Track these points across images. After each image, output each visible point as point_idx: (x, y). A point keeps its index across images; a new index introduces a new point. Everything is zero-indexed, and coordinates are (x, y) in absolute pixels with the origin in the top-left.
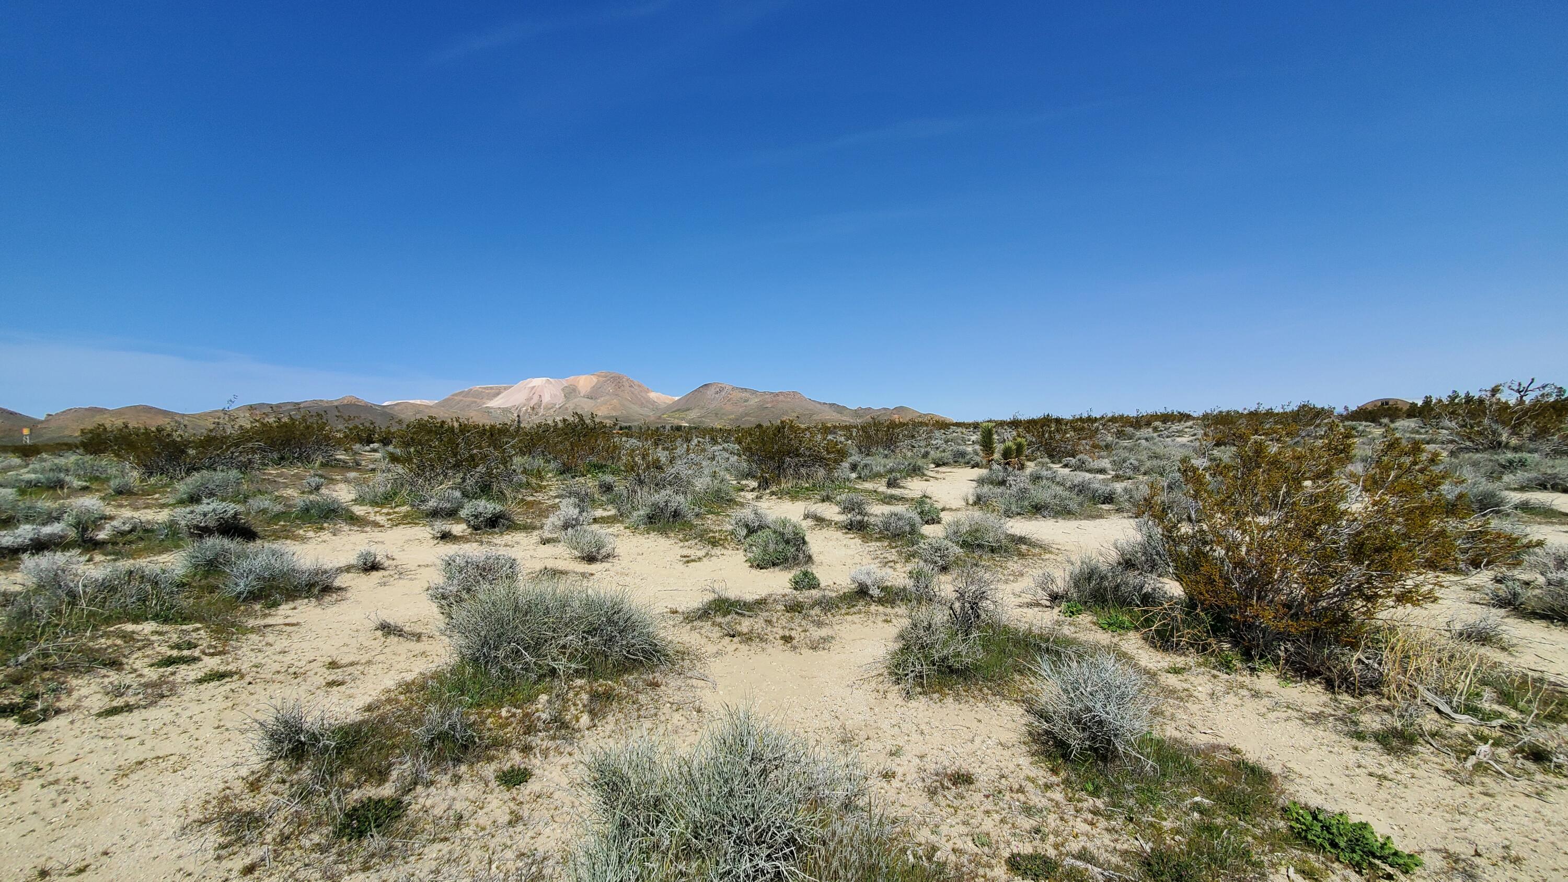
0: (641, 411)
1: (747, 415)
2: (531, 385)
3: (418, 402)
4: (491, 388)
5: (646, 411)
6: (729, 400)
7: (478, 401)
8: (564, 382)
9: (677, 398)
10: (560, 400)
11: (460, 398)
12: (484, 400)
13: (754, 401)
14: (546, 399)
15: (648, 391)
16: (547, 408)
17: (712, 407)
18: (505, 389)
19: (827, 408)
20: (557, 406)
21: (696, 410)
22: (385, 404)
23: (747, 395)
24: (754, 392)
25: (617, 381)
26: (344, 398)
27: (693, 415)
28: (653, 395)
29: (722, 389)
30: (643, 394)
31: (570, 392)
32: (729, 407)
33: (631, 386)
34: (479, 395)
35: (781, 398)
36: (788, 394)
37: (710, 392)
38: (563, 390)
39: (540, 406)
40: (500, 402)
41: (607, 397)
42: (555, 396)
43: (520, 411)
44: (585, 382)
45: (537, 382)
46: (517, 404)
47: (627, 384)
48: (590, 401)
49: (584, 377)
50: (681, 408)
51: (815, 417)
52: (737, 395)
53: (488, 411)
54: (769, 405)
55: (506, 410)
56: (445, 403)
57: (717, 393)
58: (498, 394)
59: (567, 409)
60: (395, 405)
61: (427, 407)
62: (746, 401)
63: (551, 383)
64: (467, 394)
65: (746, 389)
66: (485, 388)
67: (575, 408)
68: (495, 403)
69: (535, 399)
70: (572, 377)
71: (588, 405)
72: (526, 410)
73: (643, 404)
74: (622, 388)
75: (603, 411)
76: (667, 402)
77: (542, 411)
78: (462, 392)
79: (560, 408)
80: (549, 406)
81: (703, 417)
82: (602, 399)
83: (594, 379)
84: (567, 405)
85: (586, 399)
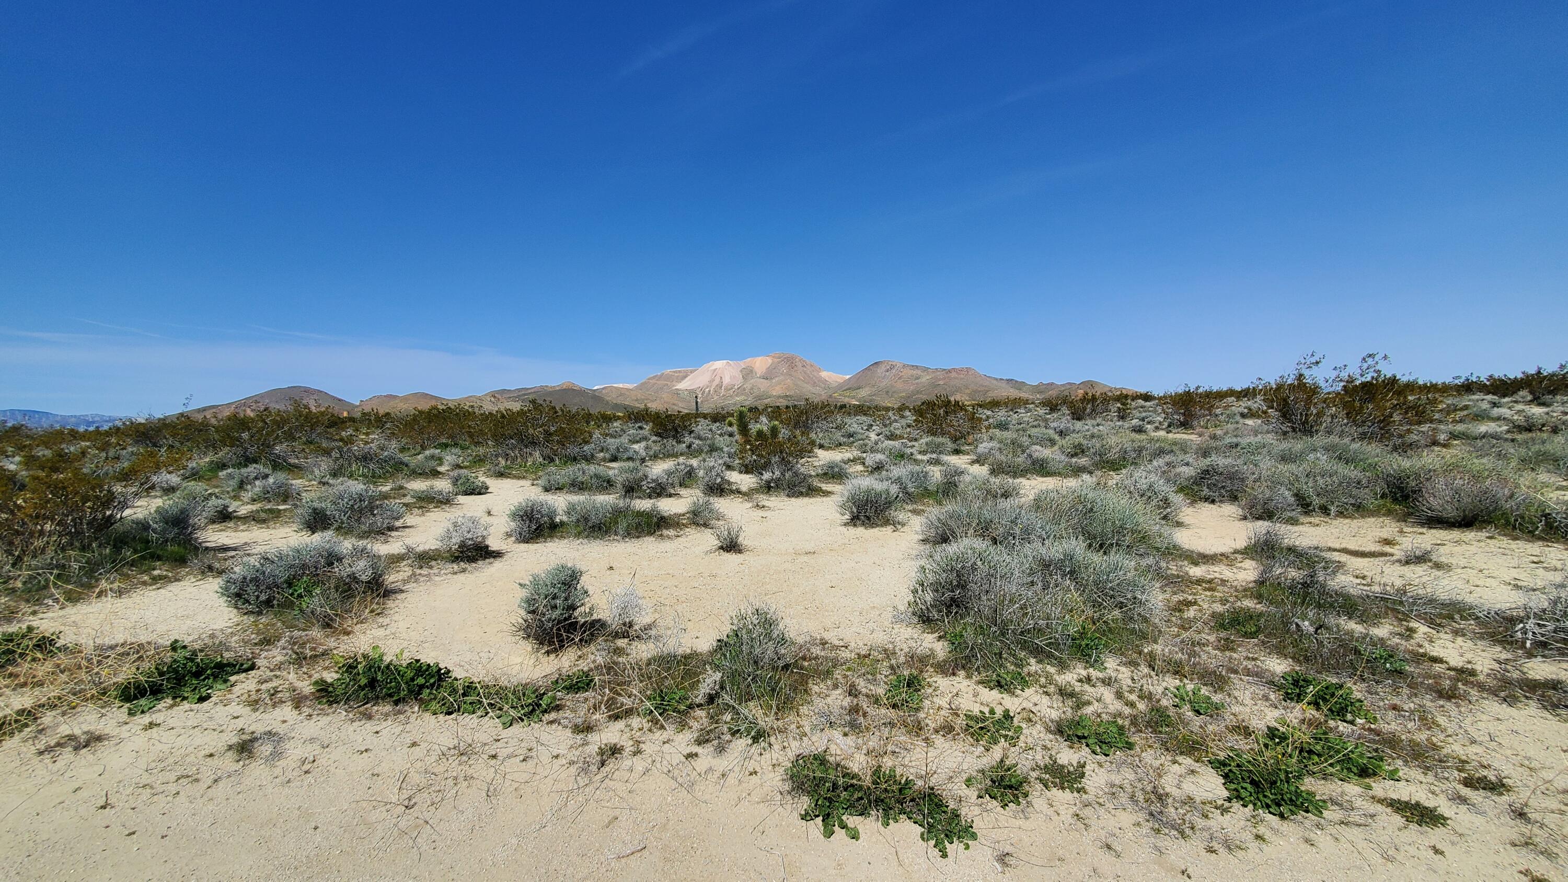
0: (813, 390)
1: (918, 392)
2: (713, 368)
3: (621, 386)
4: (680, 372)
5: (817, 390)
6: (900, 378)
7: (669, 383)
8: (743, 364)
9: (848, 377)
10: (739, 381)
11: (654, 381)
12: (674, 383)
13: (925, 379)
14: (727, 380)
15: (819, 370)
16: (727, 389)
17: (883, 385)
18: (692, 372)
19: (1004, 385)
20: (736, 387)
21: (867, 389)
22: (595, 388)
23: (919, 372)
24: (926, 370)
25: (790, 362)
26: (563, 384)
27: (864, 393)
28: (824, 374)
29: (892, 367)
30: (816, 374)
31: (748, 373)
32: (899, 385)
33: (804, 366)
34: (669, 378)
35: (953, 375)
36: (962, 370)
37: (881, 370)
38: (741, 371)
39: (721, 387)
40: (686, 385)
41: (782, 377)
42: (734, 377)
43: (704, 392)
44: (761, 363)
45: (719, 364)
46: (702, 386)
47: (800, 365)
48: (766, 381)
49: (760, 358)
50: (851, 387)
52: (908, 373)
53: (677, 393)
54: (941, 382)
55: (692, 392)
56: (641, 387)
57: (887, 371)
58: (685, 377)
59: (744, 390)
60: (603, 389)
61: (628, 390)
62: (917, 378)
63: (731, 365)
64: (660, 378)
65: (917, 367)
66: (674, 372)
67: (752, 389)
68: (683, 385)
69: (717, 381)
70: (749, 359)
71: (763, 385)
72: (709, 391)
73: (815, 383)
74: (795, 368)
75: (777, 391)
76: (839, 380)
77: (723, 392)
78: (656, 376)
79: (738, 389)
80: (729, 387)
81: (873, 395)
82: (777, 379)
83: (770, 361)
84: (745, 386)
85: (762, 380)
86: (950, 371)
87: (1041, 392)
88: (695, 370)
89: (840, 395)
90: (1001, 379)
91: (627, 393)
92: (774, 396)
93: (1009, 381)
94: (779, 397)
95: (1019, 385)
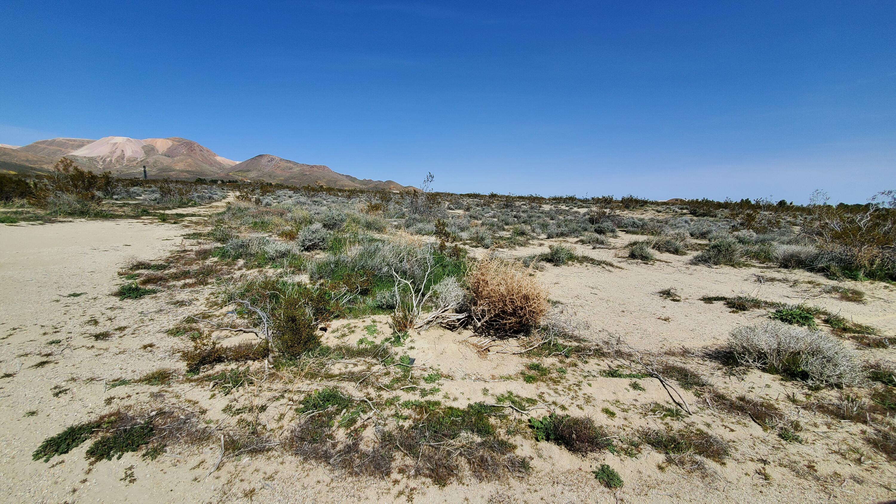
1: (292, 178)
2: (113, 141)
4: (74, 141)
5: (214, 169)
6: (278, 167)
7: (63, 150)
8: (143, 142)
9: (238, 163)
10: (141, 156)
11: (43, 146)
12: (69, 150)
13: (296, 169)
14: (128, 153)
15: (215, 155)
16: (129, 160)
17: (266, 170)
18: (88, 142)
19: (345, 178)
20: (139, 160)
21: (255, 172)
23: (292, 165)
24: (296, 164)
25: (190, 146)
27: (253, 175)
28: (219, 159)
29: (272, 160)
30: (212, 157)
31: (149, 150)
32: (278, 172)
33: (201, 151)
34: (61, 144)
35: (315, 169)
36: (320, 167)
37: (264, 161)
38: (143, 148)
39: (123, 158)
40: (83, 152)
41: (182, 157)
42: (137, 152)
43: (105, 160)
44: (162, 144)
45: (119, 139)
46: (102, 155)
47: (198, 149)
48: (168, 158)
49: (161, 140)
50: (244, 168)
51: (338, 183)
52: (283, 164)
53: (75, 159)
54: (308, 173)
55: (91, 159)
56: (28, 149)
57: (269, 161)
58: (82, 146)
61: (11, 150)
62: (291, 169)
63: (131, 142)
64: (52, 143)
65: (290, 161)
66: (68, 140)
67: (155, 162)
68: (80, 153)
69: (118, 153)
70: (149, 139)
71: (166, 162)
72: (111, 160)
73: (211, 164)
74: (194, 151)
75: (180, 166)
76: (231, 164)
77: (125, 162)
78: (46, 141)
79: (141, 161)
80: (132, 159)
81: (261, 177)
82: (178, 158)
83: (170, 143)
84: (148, 160)
85: (164, 157)
86: (313, 167)
87: (365, 185)
88: (93, 142)
89: (234, 174)
90: (343, 175)
91: (13, 153)
92: (177, 170)
93: (347, 176)
94: (182, 171)
95: (353, 179)
